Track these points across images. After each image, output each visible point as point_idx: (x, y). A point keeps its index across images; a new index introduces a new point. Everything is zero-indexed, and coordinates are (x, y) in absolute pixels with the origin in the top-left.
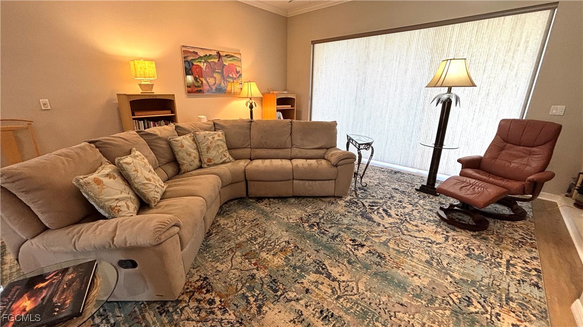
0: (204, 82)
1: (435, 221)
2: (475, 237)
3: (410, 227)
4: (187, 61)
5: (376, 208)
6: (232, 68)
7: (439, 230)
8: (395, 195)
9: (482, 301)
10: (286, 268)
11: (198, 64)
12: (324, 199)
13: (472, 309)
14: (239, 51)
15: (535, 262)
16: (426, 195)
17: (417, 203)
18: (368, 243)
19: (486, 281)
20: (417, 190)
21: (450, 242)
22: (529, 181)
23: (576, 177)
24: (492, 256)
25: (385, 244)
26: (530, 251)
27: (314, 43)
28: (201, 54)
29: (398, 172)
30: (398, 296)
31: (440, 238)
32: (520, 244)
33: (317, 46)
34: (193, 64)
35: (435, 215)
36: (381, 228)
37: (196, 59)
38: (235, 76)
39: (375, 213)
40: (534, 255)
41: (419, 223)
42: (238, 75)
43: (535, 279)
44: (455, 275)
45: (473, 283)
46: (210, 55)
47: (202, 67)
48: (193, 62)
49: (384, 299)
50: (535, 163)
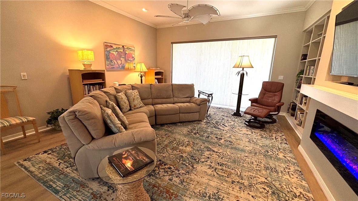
0: (116, 62)
1: (245, 127)
2: (262, 131)
3: (236, 130)
4: (107, 51)
5: (219, 124)
6: (130, 55)
7: (248, 130)
8: (224, 118)
9: (271, 151)
10: (194, 151)
11: (113, 52)
12: (194, 122)
13: (269, 154)
14: (133, 45)
15: (284, 137)
16: (237, 117)
17: (235, 120)
18: (223, 138)
19: (271, 145)
20: (232, 115)
21: (254, 134)
22: (277, 106)
24: (270, 136)
25: (230, 137)
26: (281, 133)
27: (173, 43)
28: (115, 47)
29: (221, 108)
30: (243, 154)
31: (249, 133)
32: (277, 131)
33: (174, 45)
34: (110, 53)
35: (244, 124)
36: (225, 132)
37: (112, 50)
38: (131, 60)
39: (220, 126)
40: (282, 134)
41: (239, 128)
42: (133, 59)
43: (285, 142)
44: (260, 144)
45: (267, 146)
46: (119, 47)
47: (115, 54)
48: (110, 51)
49: (239, 156)
50: (277, 99)
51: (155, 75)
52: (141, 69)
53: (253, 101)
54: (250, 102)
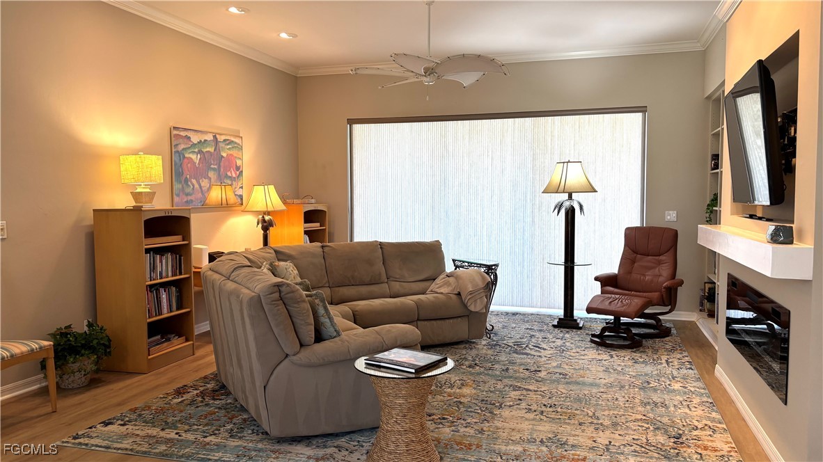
0: (197, 186)
1: (593, 347)
2: (635, 352)
3: (572, 354)
4: (178, 152)
5: (524, 346)
6: (230, 159)
7: (600, 352)
8: (534, 334)
9: (657, 381)
10: (484, 393)
11: (191, 156)
12: (456, 347)
13: (651, 385)
14: (239, 132)
15: (686, 358)
16: (568, 330)
17: (563, 337)
18: (543, 369)
19: (655, 373)
20: (554, 326)
21: (616, 358)
22: (664, 288)
23: (703, 288)
24: (654, 360)
25: (559, 366)
26: (681, 353)
27: (352, 122)
28: (195, 139)
29: (517, 314)
30: (594, 390)
31: (606, 357)
32: (673, 350)
33: (357, 127)
34: (184, 157)
35: (589, 343)
36: (544, 359)
37: (189, 148)
38: (234, 175)
39: (527, 349)
40: (685, 355)
41: (578, 350)
42: (238, 173)
43: (689, 366)
44: (630, 373)
45: (646, 375)
46: (205, 141)
47: (195, 160)
48: (185, 152)
49: (586, 392)
50: (665, 271)
51: (305, 222)
52: (269, 204)
53: (607, 282)
54: (598, 284)
